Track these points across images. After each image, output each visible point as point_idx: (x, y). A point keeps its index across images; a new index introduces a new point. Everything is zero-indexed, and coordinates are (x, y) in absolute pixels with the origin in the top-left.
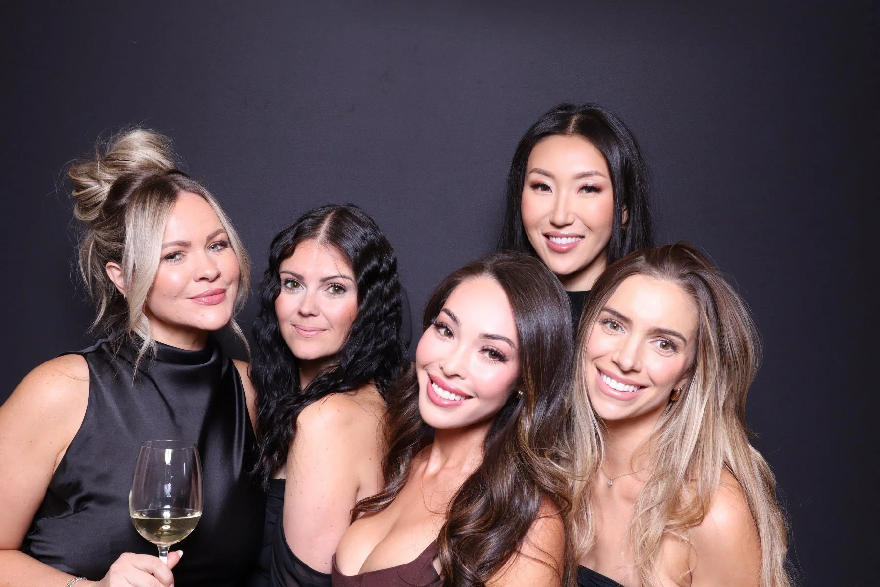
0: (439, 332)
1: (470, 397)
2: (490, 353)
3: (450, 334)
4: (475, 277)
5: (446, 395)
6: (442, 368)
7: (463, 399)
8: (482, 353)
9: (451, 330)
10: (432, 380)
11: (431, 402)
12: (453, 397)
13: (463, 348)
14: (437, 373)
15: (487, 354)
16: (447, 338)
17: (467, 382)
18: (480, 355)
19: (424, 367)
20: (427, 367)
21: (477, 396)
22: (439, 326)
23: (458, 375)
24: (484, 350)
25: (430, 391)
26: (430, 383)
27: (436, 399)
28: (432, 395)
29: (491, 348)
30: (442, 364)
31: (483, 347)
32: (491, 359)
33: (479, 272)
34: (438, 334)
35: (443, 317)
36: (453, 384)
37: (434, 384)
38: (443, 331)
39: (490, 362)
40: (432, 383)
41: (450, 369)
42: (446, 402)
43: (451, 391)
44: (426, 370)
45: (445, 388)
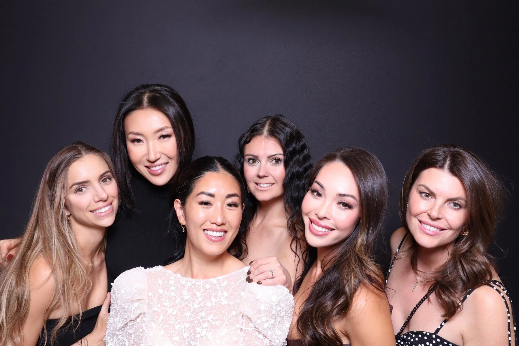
0: (314, 194)
1: (333, 229)
2: (343, 204)
3: (319, 195)
4: (332, 162)
5: (320, 229)
6: (317, 215)
7: (329, 230)
8: (339, 205)
9: (320, 192)
10: (311, 221)
11: (312, 233)
12: (324, 230)
13: (328, 202)
14: (314, 217)
15: (341, 205)
16: (318, 197)
17: (332, 221)
18: (337, 205)
19: (307, 214)
20: (309, 214)
21: (338, 229)
22: (313, 191)
23: (326, 218)
24: (339, 203)
25: (311, 228)
26: (310, 223)
27: (315, 232)
28: (312, 230)
29: (343, 201)
30: (317, 212)
31: (339, 202)
32: (344, 208)
33: (333, 160)
34: (313, 196)
35: (315, 186)
36: (324, 223)
37: (313, 223)
38: (315, 194)
39: (343, 209)
40: (312, 223)
41: (322, 214)
42: (320, 233)
43: (323, 227)
44: (308, 216)
45: (319, 225)
